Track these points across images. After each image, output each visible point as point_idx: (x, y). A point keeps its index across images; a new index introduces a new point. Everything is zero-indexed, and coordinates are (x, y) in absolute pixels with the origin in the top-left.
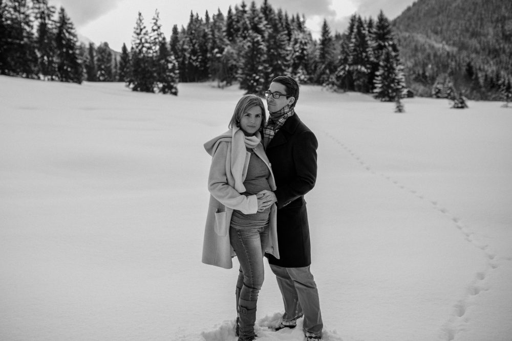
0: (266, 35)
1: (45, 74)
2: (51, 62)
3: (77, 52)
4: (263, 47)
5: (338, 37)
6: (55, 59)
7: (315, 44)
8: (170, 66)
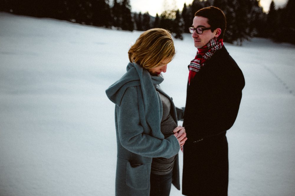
0: (236, 8)
1: (115, 26)
2: (118, 20)
3: (132, 15)
4: (234, 15)
5: (280, 10)
6: (121, 19)
7: (265, 14)
8: (180, 24)
